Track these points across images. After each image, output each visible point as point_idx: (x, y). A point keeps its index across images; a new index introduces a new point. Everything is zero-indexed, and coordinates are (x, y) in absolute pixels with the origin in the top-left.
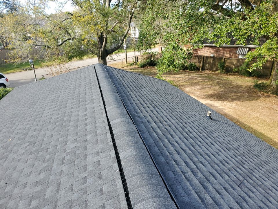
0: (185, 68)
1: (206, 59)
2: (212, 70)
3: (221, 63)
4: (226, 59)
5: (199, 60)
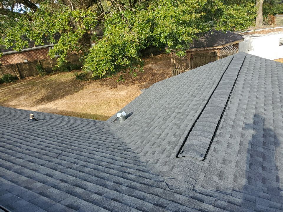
1: (20, 66)
2: (33, 75)
3: (38, 66)
5: (12, 69)
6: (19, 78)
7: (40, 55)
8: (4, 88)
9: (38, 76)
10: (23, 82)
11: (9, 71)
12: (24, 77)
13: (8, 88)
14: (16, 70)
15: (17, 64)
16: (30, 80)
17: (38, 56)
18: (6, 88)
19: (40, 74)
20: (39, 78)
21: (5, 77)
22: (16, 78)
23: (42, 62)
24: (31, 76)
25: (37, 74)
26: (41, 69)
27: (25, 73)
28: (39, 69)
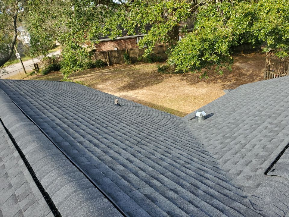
0: (92, 67)
1: (111, 53)
2: (120, 63)
3: (125, 55)
4: (129, 51)
5: (104, 56)
6: (108, 64)
7: (129, 45)
8: (95, 72)
9: (125, 64)
10: (111, 69)
11: (101, 57)
12: (113, 64)
13: (98, 73)
14: (107, 57)
15: (108, 51)
16: (117, 68)
17: (127, 45)
18: (97, 72)
19: (126, 63)
20: (124, 67)
21: (98, 62)
22: (106, 65)
23: (130, 52)
24: (118, 64)
25: (123, 63)
26: (128, 57)
27: (114, 60)
28: (126, 58)
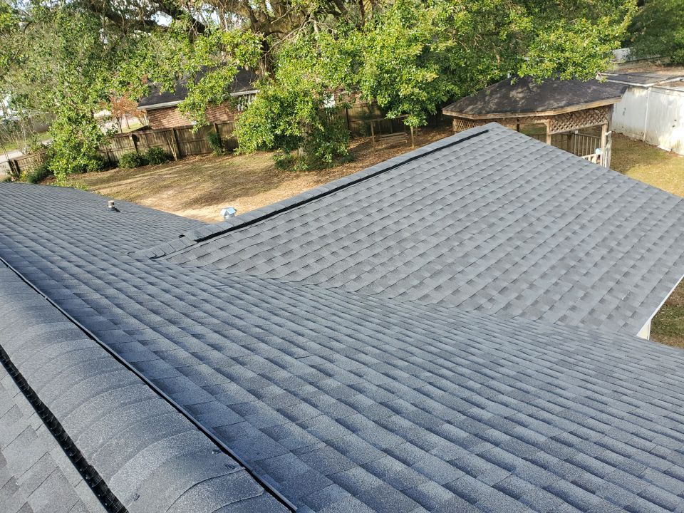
0: (140, 163)
1: (180, 134)
2: (201, 154)
5: (166, 139)
6: (175, 156)
7: (221, 114)
8: (146, 174)
9: (212, 155)
10: (181, 166)
11: (159, 141)
12: (186, 156)
14: (171, 141)
15: (175, 130)
19: (215, 153)
20: (210, 161)
21: (151, 153)
22: (171, 158)
23: (222, 129)
24: (197, 155)
25: (209, 152)
26: (218, 141)
27: (188, 147)
28: (213, 142)
